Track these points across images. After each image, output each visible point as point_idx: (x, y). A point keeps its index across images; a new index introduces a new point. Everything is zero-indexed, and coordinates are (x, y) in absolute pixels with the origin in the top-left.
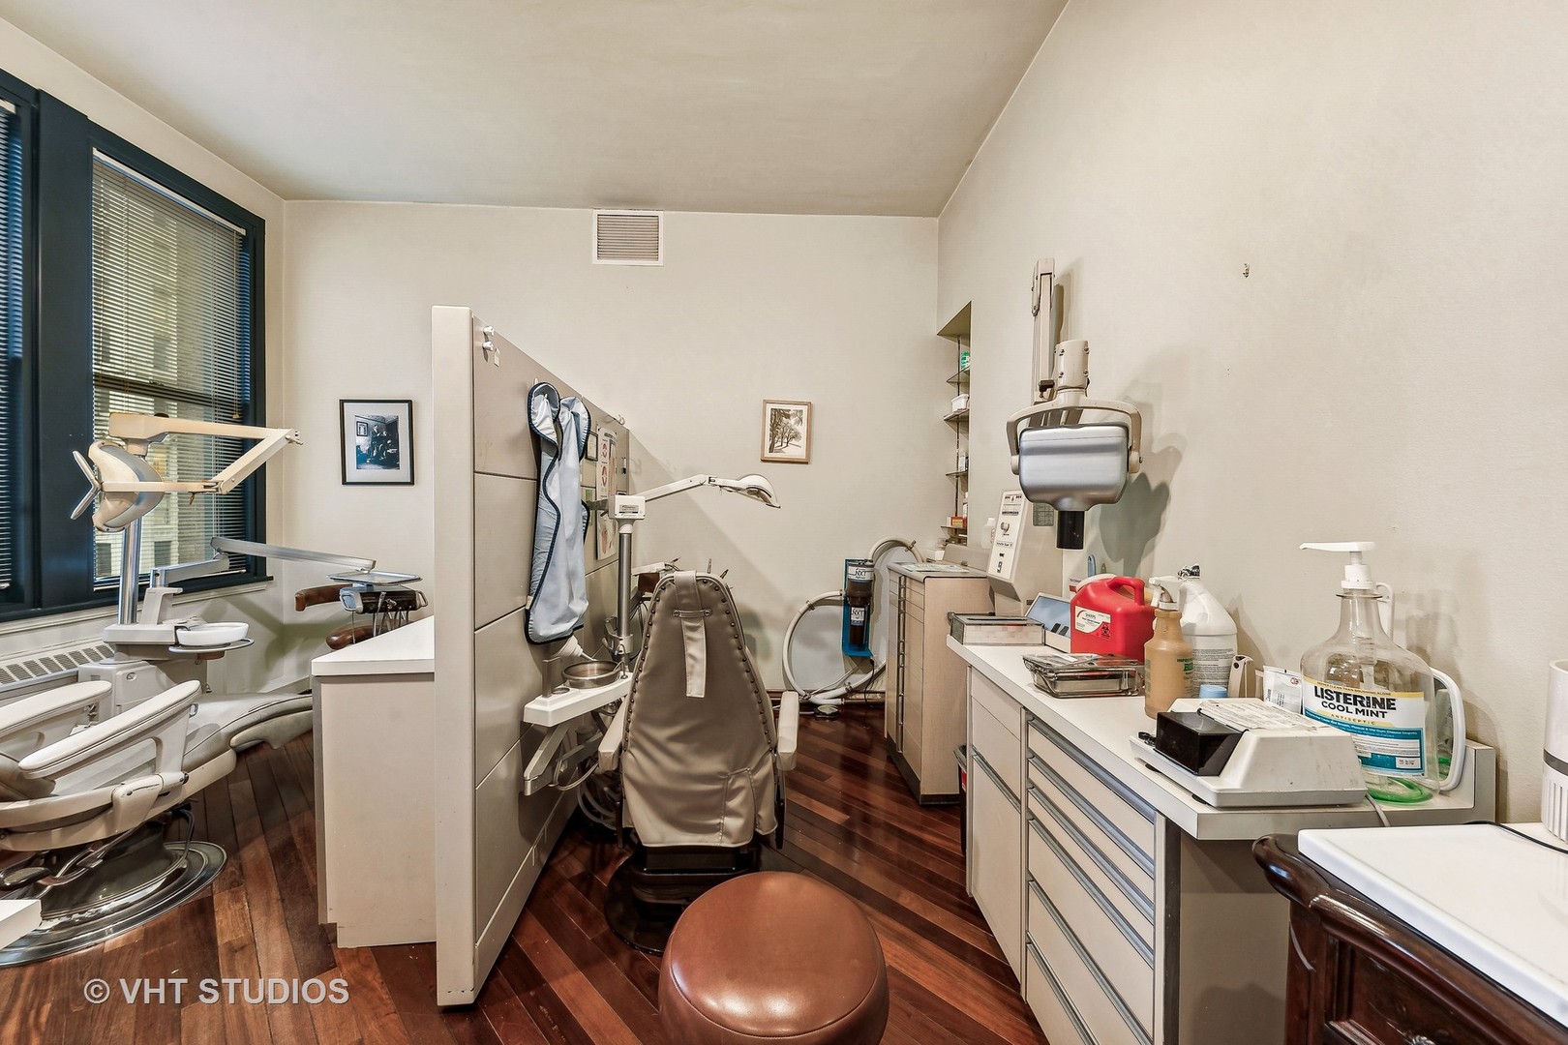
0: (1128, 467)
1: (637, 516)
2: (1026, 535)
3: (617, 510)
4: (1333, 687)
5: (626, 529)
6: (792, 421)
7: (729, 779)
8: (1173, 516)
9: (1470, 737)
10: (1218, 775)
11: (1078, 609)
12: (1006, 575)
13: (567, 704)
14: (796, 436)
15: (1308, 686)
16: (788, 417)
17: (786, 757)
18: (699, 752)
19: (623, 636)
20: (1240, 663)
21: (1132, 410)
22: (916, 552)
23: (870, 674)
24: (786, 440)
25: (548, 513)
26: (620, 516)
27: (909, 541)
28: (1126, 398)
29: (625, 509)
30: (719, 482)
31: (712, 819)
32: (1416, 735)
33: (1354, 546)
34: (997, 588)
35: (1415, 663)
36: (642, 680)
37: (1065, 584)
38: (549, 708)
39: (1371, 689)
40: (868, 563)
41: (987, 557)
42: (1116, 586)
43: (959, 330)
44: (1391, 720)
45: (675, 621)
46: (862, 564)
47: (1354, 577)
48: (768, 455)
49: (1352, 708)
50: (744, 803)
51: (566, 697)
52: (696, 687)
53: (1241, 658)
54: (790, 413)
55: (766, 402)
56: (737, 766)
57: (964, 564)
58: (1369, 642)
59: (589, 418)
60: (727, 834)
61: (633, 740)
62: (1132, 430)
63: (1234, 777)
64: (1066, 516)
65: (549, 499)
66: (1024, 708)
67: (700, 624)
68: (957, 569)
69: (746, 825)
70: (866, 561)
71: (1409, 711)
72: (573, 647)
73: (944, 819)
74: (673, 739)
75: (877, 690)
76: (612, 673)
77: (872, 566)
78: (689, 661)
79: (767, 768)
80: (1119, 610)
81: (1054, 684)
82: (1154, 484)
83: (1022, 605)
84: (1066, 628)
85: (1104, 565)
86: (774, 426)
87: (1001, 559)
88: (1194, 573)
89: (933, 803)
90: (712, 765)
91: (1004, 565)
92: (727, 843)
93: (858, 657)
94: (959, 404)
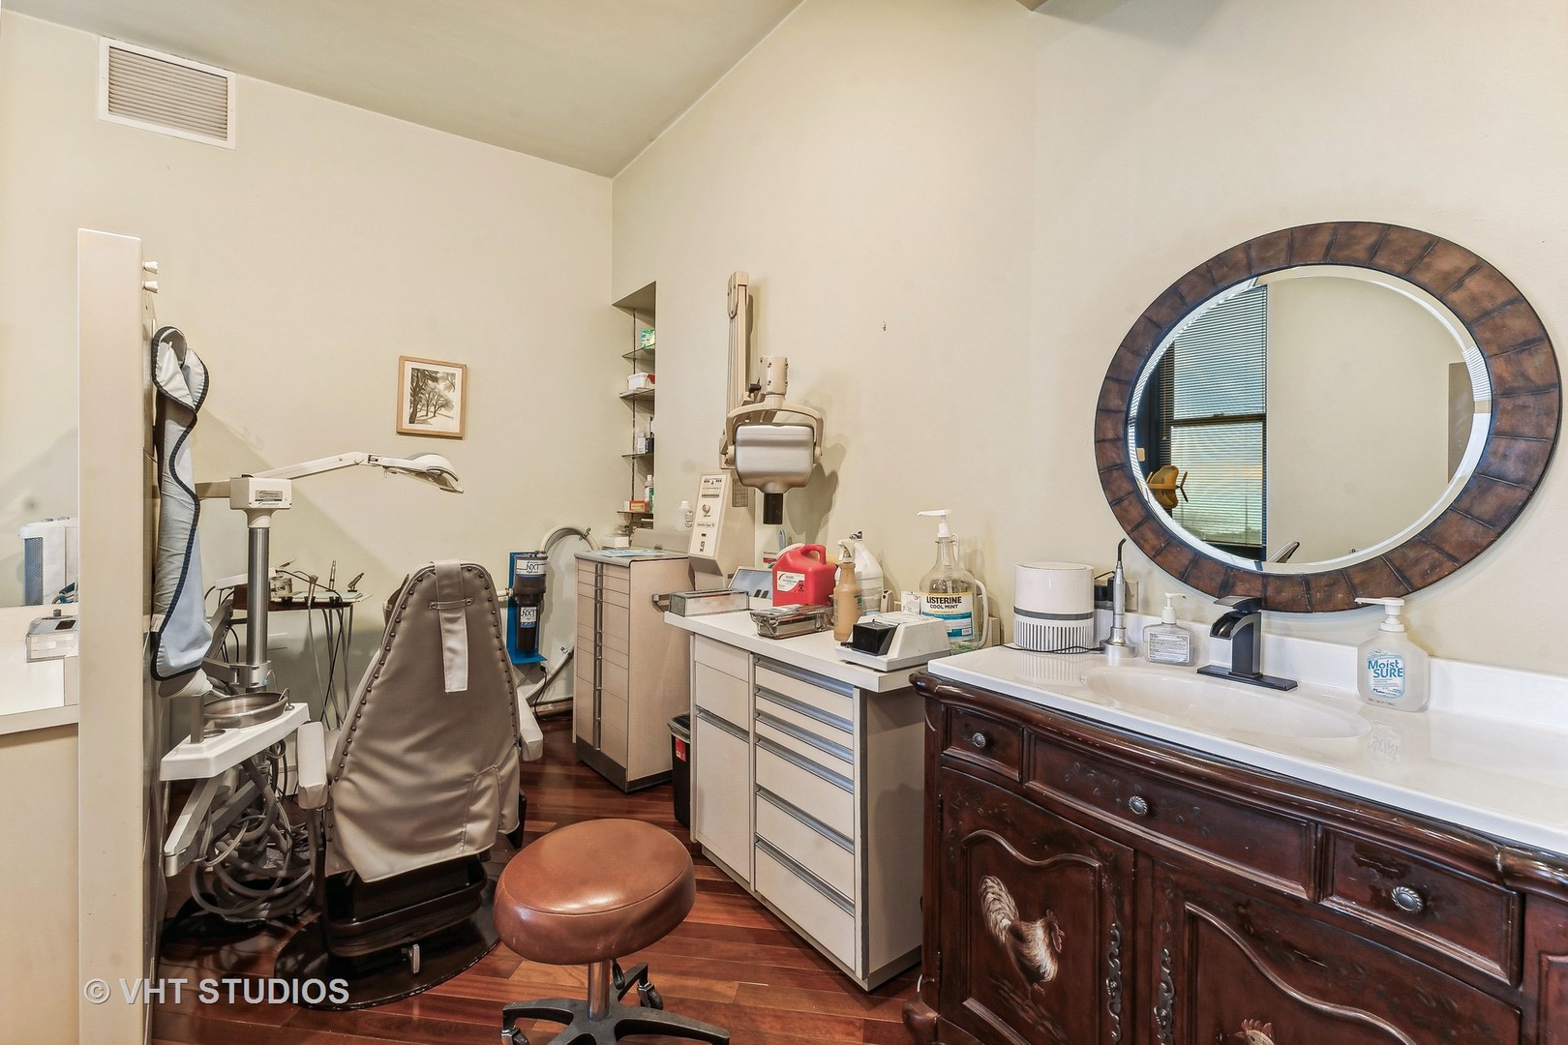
0: (815, 460)
1: (280, 505)
2: (727, 516)
3: (252, 497)
4: (935, 595)
5: (261, 522)
6: (441, 386)
7: (475, 780)
8: (841, 497)
9: (990, 615)
10: (886, 654)
11: (779, 573)
12: (709, 553)
13: (232, 746)
14: (446, 404)
15: (924, 596)
16: (435, 380)
17: (534, 746)
18: (443, 758)
19: (257, 663)
20: (886, 595)
21: (817, 415)
22: (591, 541)
23: (542, 682)
24: (432, 409)
25: (181, 503)
26: (256, 505)
27: (583, 529)
28: (806, 403)
29: (263, 496)
30: (384, 461)
31: (454, 829)
32: (968, 615)
33: (942, 512)
34: (697, 567)
35: (969, 578)
36: (375, 688)
37: (758, 555)
38: (211, 754)
39: (950, 595)
40: (539, 555)
41: (687, 539)
42: (806, 552)
43: (642, 305)
44: (961, 609)
45: (430, 615)
46: (533, 556)
47: (943, 531)
48: (407, 426)
49: (943, 605)
50: (488, 805)
51: (226, 739)
52: (456, 680)
53: (886, 592)
54: (438, 375)
55: (403, 359)
56: (482, 767)
57: (658, 548)
58: (949, 567)
59: (206, 373)
60: (470, 842)
61: (353, 763)
62: (816, 431)
63: (895, 652)
64: (770, 498)
65: (180, 483)
66: (752, 653)
67: (461, 614)
68: (651, 553)
69: (490, 829)
70: (538, 552)
71: (966, 604)
72: (201, 683)
73: (650, 799)
74: (413, 749)
75: (548, 700)
76: (276, 705)
77: (545, 558)
78: (447, 655)
79: (513, 762)
80: (810, 569)
81: (774, 629)
82: (827, 472)
83: (724, 579)
84: (766, 593)
85: (790, 538)
86: (416, 391)
87: (704, 538)
88: (859, 537)
89: (638, 788)
90: (459, 768)
91: (706, 545)
92: (470, 851)
93: (526, 664)
94: (638, 382)
